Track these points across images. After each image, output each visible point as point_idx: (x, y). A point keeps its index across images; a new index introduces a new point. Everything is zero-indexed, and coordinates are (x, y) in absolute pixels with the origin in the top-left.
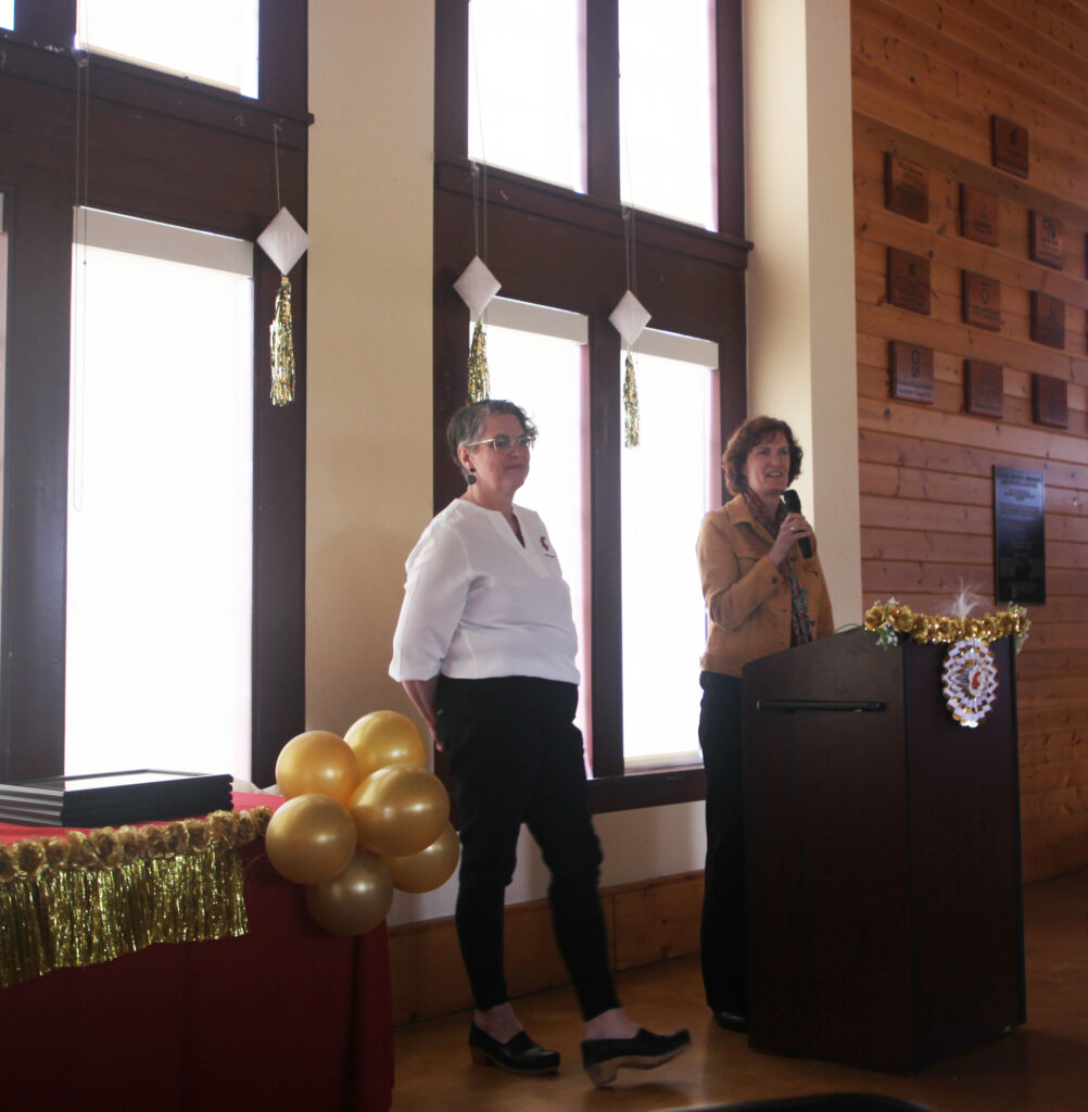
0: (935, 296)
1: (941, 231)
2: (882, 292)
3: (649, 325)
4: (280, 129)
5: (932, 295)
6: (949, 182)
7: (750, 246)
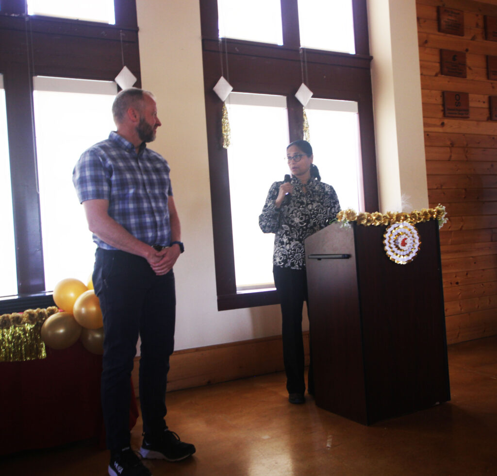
0: (470, 69)
1: (473, 39)
2: (438, 70)
3: (313, 97)
4: (124, 35)
5: (467, 68)
6: (477, 15)
7: (371, 58)
